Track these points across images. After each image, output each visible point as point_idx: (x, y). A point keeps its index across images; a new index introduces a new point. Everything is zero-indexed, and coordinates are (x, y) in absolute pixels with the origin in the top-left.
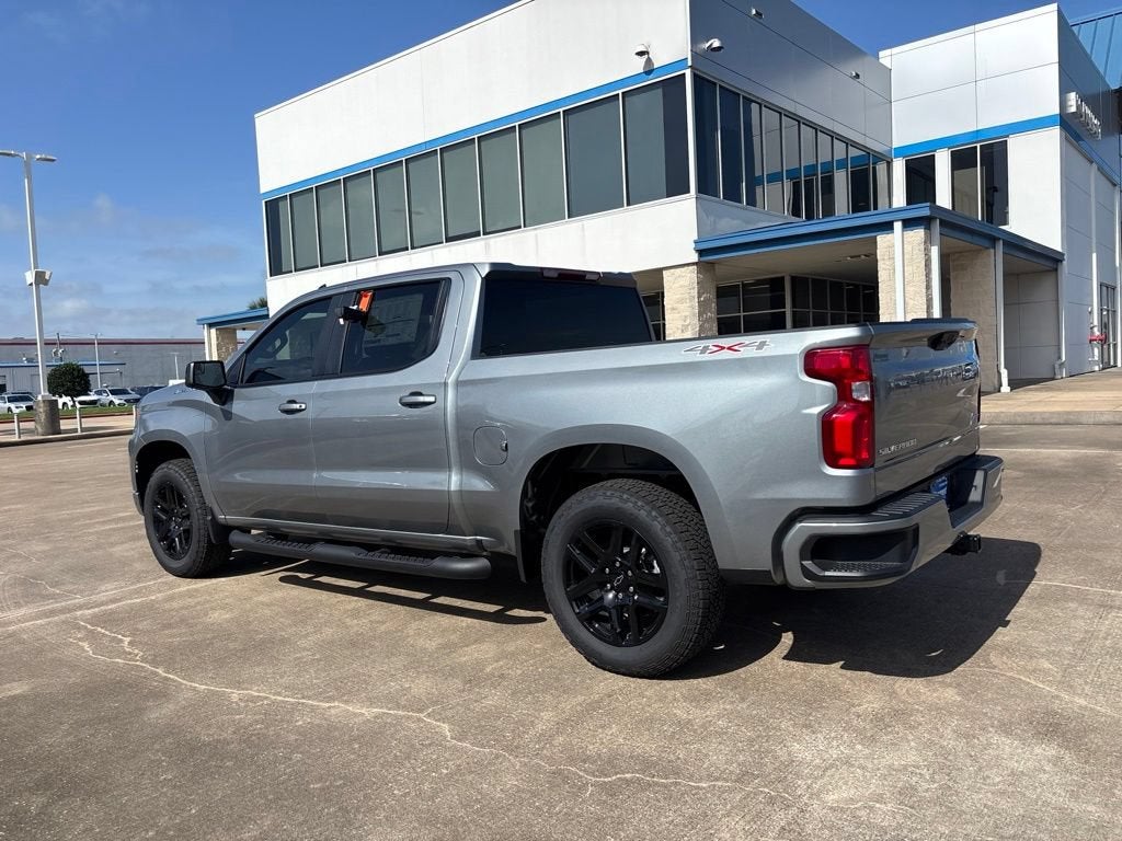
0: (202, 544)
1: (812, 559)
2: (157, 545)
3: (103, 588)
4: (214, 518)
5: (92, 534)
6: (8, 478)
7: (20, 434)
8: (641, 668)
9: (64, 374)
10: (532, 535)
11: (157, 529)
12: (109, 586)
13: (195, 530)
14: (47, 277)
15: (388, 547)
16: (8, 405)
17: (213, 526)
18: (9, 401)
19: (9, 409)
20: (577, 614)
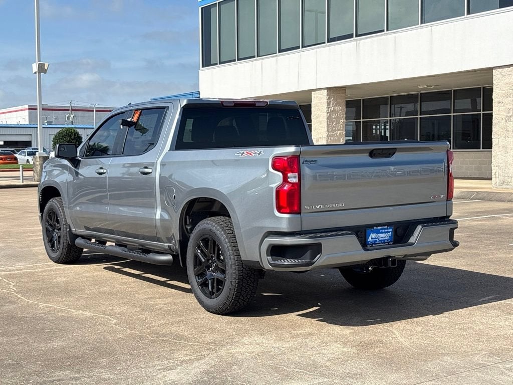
0: (65, 244)
1: (271, 256)
2: (47, 245)
3: (17, 265)
4: (70, 230)
5: (29, 240)
6: (5, 208)
7: (23, 179)
8: (216, 308)
9: (65, 136)
10: (184, 243)
11: (48, 236)
12: (20, 264)
13: (62, 237)
14: (46, 68)
15: (140, 249)
16: (27, 157)
17: (69, 234)
18: (28, 155)
19: (28, 161)
20: (197, 282)
